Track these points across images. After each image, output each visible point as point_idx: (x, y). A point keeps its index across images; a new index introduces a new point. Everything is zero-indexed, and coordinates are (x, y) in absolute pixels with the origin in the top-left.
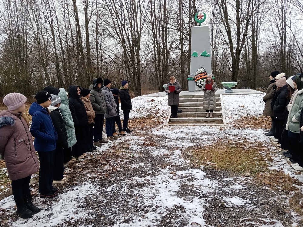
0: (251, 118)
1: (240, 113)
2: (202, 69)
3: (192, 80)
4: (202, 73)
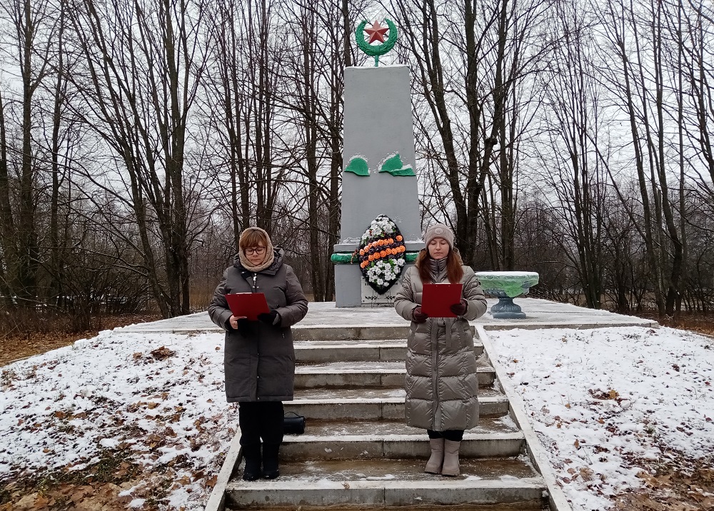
2: (385, 222)
3: (349, 263)
4: (386, 236)
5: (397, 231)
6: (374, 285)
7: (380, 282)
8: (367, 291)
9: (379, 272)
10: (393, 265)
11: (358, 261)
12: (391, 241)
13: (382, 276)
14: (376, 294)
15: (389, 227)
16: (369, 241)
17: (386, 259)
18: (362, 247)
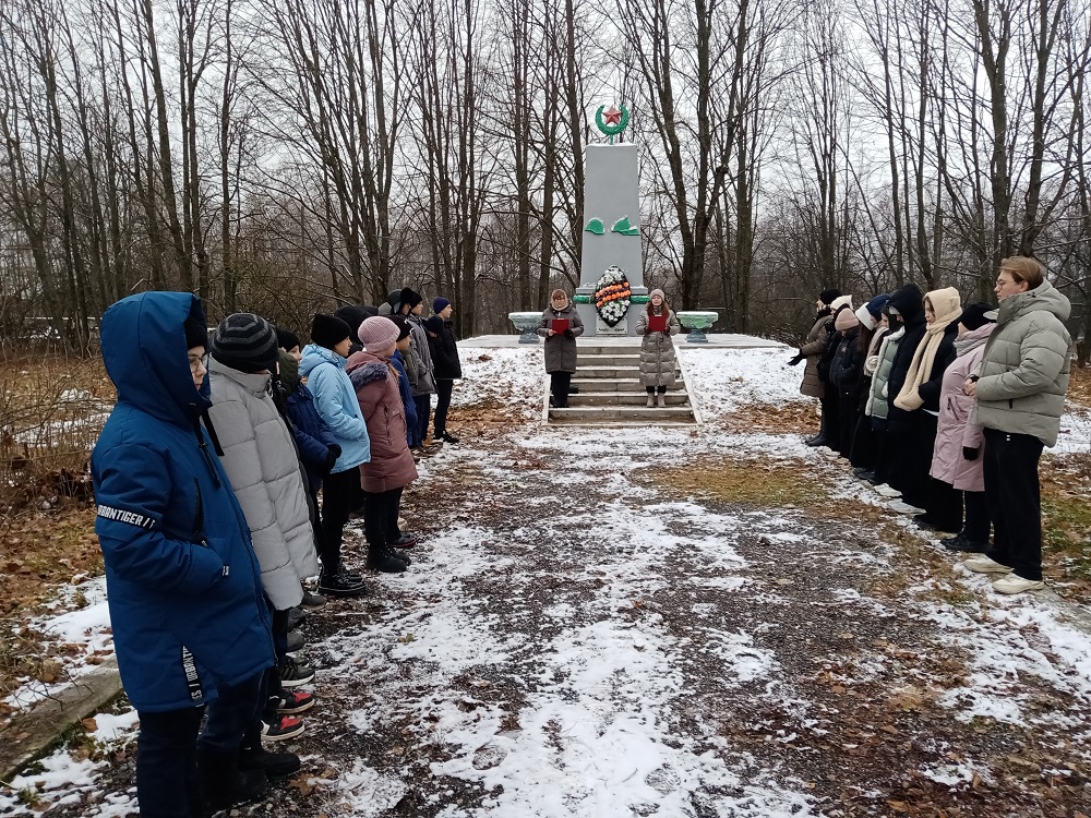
0: (763, 409)
1: (733, 397)
2: (616, 272)
3: (587, 303)
4: (617, 283)
5: (625, 279)
6: (606, 320)
7: (611, 318)
8: (601, 324)
9: (611, 310)
10: (621, 305)
11: (594, 301)
12: (620, 287)
13: (612, 313)
14: (608, 327)
15: (619, 277)
16: (603, 286)
17: (616, 301)
18: (598, 291)
